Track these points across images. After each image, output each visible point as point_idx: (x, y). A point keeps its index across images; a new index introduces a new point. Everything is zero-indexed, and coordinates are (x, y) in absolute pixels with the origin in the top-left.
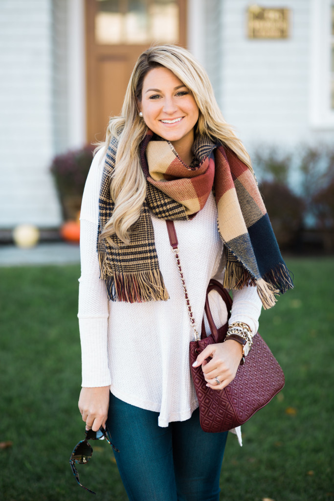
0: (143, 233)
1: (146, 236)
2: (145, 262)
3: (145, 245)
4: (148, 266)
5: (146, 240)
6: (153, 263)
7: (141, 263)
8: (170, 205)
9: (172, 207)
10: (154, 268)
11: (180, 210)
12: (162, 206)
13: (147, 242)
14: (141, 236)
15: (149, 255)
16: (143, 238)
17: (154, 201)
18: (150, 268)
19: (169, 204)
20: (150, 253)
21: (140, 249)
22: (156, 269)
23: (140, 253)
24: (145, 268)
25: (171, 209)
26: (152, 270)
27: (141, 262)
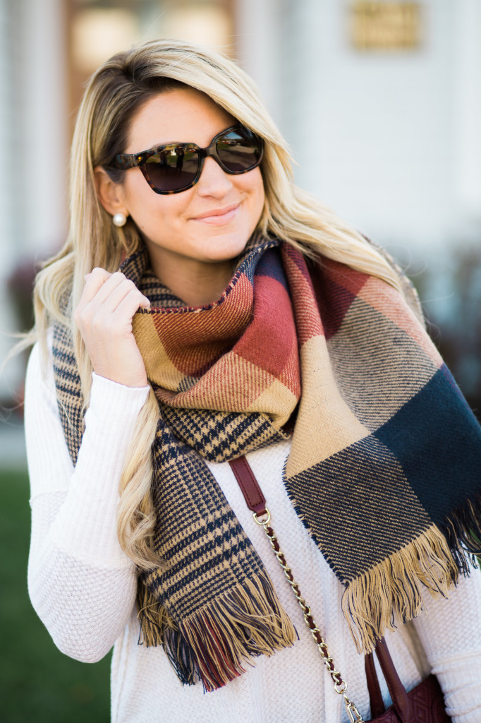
0: (186, 507)
1: (197, 510)
2: (218, 572)
3: (202, 532)
4: (228, 578)
5: (198, 519)
6: (239, 566)
7: (210, 577)
8: (232, 423)
9: (239, 426)
10: (244, 575)
11: (259, 424)
12: (214, 433)
13: (203, 523)
14: (184, 515)
15: (219, 550)
16: (191, 517)
17: (192, 432)
18: (236, 580)
19: (227, 423)
20: (219, 545)
21: (194, 546)
22: (248, 576)
23: (198, 554)
24: (223, 584)
25: (238, 432)
26: (241, 581)
27: (209, 575)
